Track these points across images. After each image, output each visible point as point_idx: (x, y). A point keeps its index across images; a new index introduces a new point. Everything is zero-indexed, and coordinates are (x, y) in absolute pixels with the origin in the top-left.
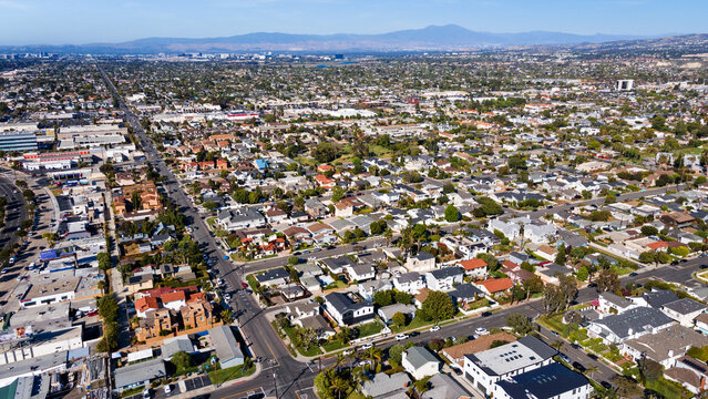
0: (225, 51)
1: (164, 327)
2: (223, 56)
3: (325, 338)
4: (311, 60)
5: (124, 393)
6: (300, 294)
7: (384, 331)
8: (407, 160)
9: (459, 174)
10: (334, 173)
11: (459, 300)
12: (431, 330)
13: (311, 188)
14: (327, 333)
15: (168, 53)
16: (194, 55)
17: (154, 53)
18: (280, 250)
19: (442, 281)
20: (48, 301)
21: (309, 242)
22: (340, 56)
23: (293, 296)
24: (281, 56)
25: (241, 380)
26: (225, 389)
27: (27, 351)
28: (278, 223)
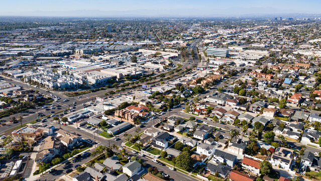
1: (120, 115)
5: (87, 124)
7: (156, 156)
12: (170, 168)
13: (280, 98)
14: (139, 141)
18: (202, 114)
19: (217, 157)
23: (166, 128)
27: (103, 106)
28: (230, 106)
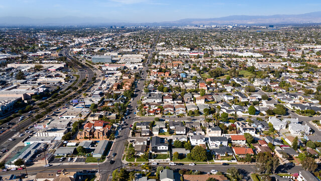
0: (214, 24)
1: (86, 136)
2: (213, 26)
3: (140, 155)
4: (255, 28)
5: (57, 157)
6: (148, 134)
7: (167, 159)
8: (256, 80)
9: (281, 90)
10: (212, 83)
11: (217, 154)
12: (190, 164)
13: (194, 88)
14: (141, 153)
15: (191, 25)
16: (201, 26)
17: (186, 25)
18: (157, 114)
19: (214, 142)
20: (68, 118)
21: (172, 113)
22: (272, 26)
23: (144, 134)
24: (241, 26)
25: (95, 163)
26: (88, 165)
27: (46, 133)
28: (168, 102)
